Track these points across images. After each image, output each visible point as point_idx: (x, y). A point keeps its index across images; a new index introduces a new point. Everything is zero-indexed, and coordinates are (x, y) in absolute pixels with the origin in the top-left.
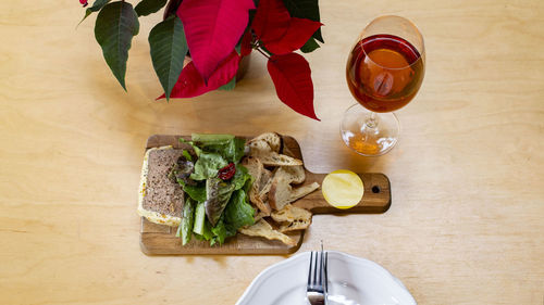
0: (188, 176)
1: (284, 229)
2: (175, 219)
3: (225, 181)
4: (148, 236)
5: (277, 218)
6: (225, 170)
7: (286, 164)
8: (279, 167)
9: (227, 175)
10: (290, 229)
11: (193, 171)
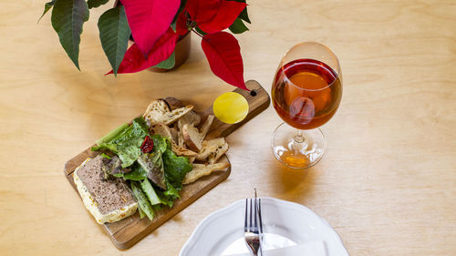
0: (120, 168)
1: (212, 161)
2: (131, 206)
3: (150, 152)
4: (118, 234)
5: (202, 155)
6: (144, 145)
7: (181, 114)
8: (177, 120)
9: (149, 147)
10: (217, 157)
11: (121, 162)
